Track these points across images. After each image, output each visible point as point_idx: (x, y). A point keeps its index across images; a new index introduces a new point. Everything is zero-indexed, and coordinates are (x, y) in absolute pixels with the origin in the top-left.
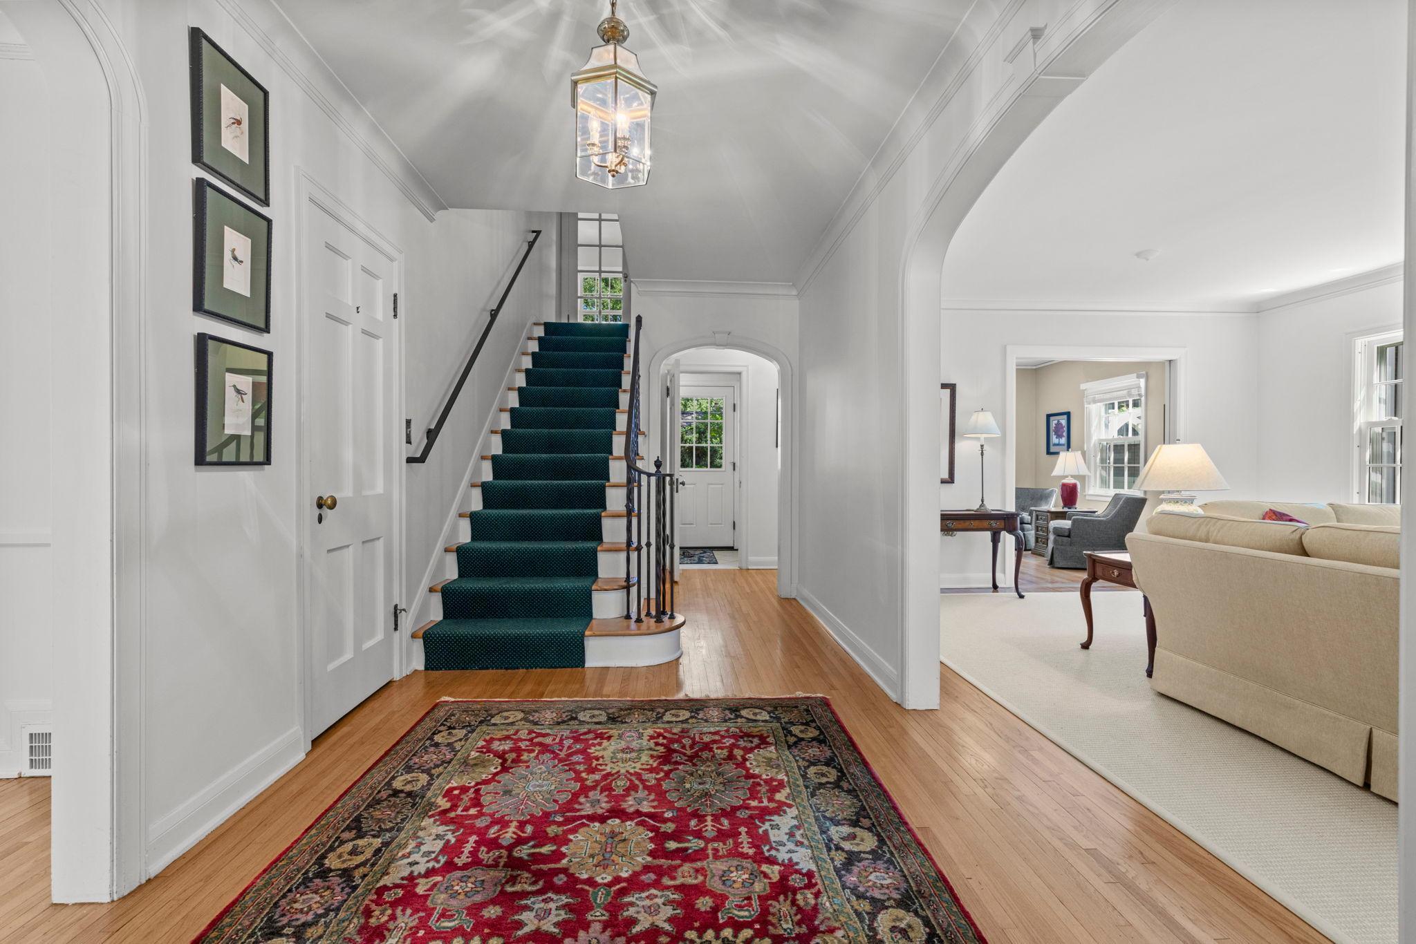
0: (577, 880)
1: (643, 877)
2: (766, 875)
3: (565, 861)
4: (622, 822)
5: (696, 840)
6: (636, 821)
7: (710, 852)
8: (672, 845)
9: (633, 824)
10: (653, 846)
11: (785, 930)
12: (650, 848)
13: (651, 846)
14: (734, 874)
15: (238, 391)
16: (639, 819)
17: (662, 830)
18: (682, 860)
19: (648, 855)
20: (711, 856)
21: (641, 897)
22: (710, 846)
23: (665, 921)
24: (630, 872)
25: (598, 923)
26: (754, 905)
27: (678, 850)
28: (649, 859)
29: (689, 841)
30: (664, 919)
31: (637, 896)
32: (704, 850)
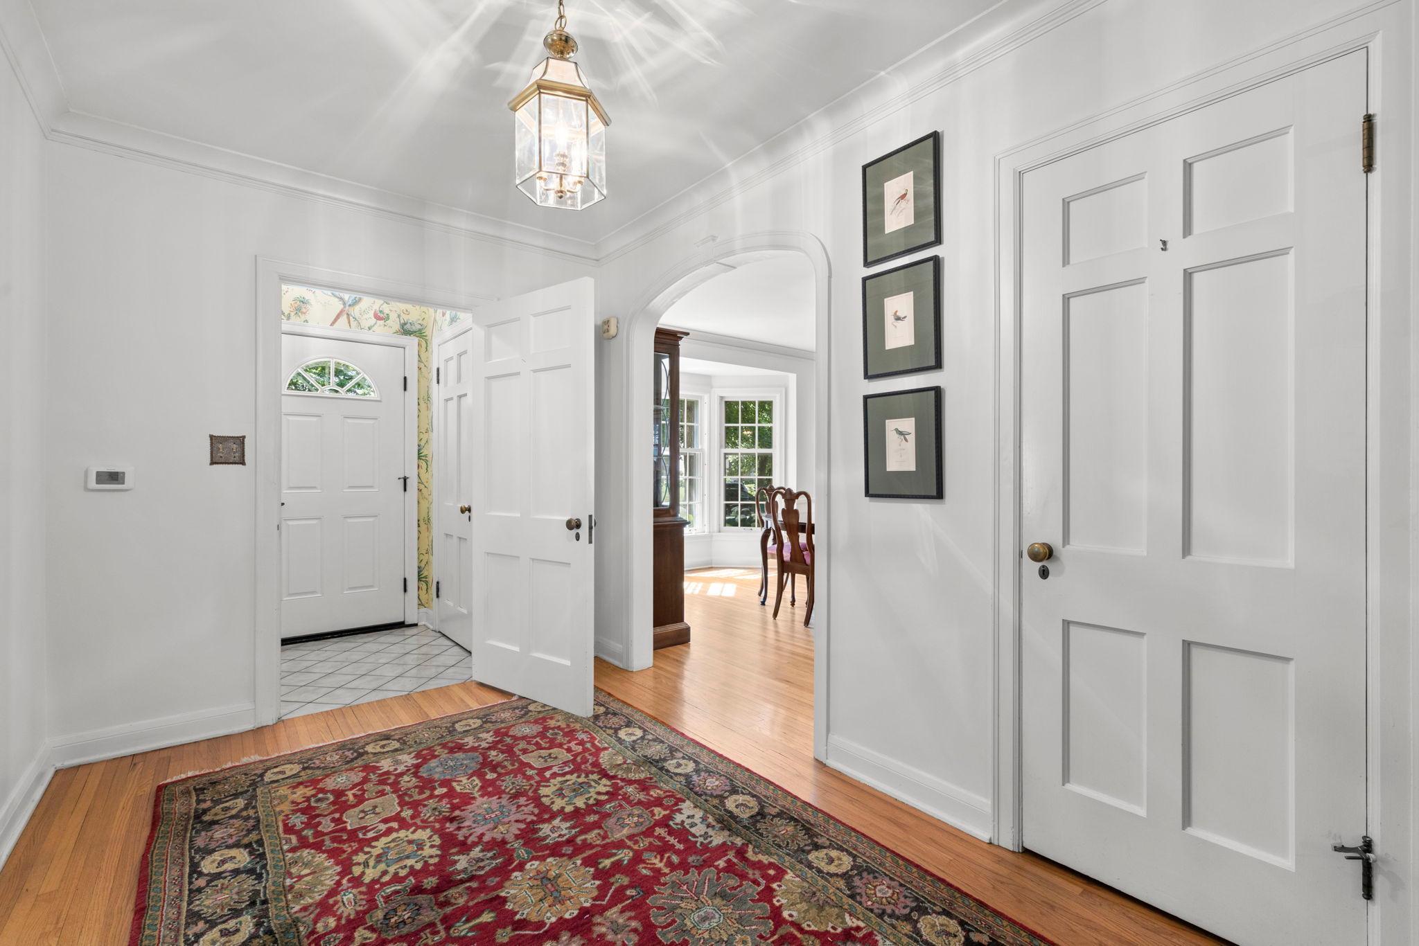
0: (552, 855)
1: (498, 879)
2: (372, 929)
3: (579, 862)
4: (561, 918)
5: (462, 934)
6: (548, 926)
7: (440, 927)
8: (487, 917)
9: (548, 922)
10: (507, 907)
11: (351, 893)
12: (508, 904)
13: (509, 906)
14: (406, 917)
15: (900, 433)
16: (546, 928)
17: (509, 929)
18: (468, 907)
19: (506, 897)
20: (439, 924)
21: (489, 866)
22: (443, 934)
23: (459, 860)
24: (512, 878)
25: (510, 841)
26: (382, 900)
27: (478, 915)
28: (503, 894)
29: (471, 929)
30: (461, 861)
31: (493, 865)
32: (447, 929)
